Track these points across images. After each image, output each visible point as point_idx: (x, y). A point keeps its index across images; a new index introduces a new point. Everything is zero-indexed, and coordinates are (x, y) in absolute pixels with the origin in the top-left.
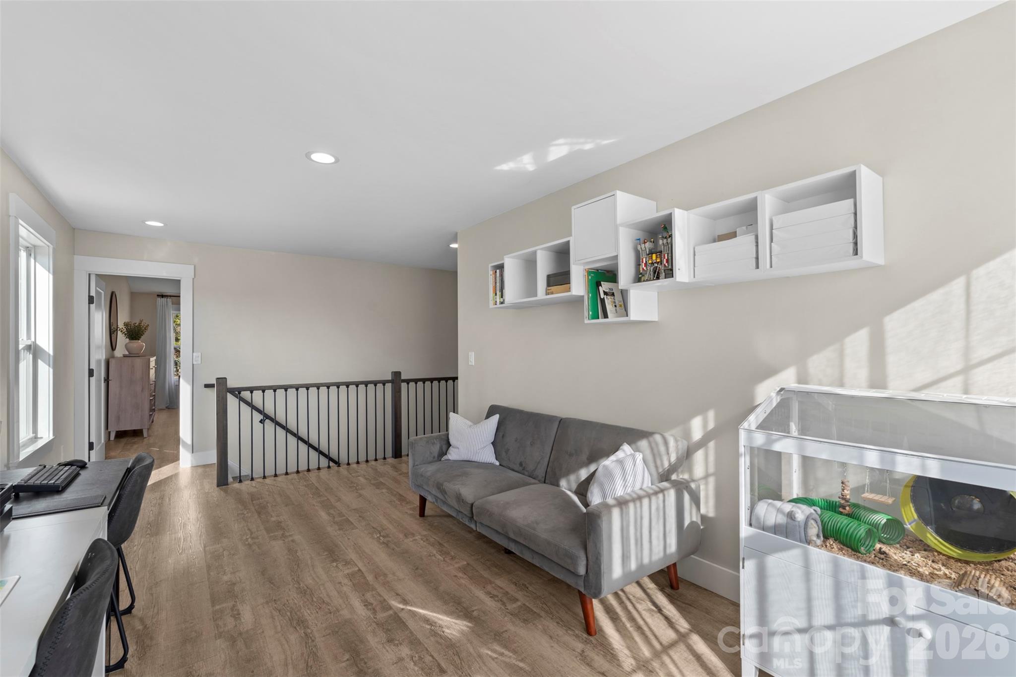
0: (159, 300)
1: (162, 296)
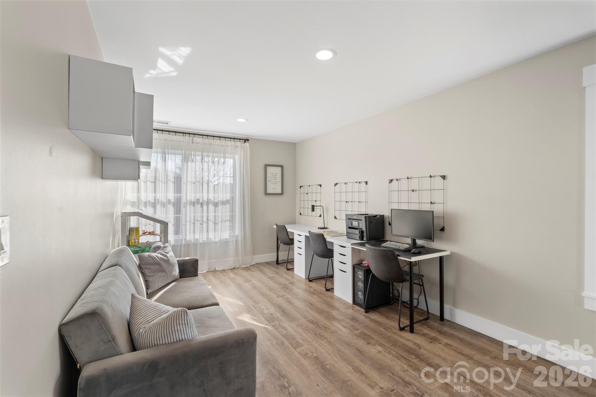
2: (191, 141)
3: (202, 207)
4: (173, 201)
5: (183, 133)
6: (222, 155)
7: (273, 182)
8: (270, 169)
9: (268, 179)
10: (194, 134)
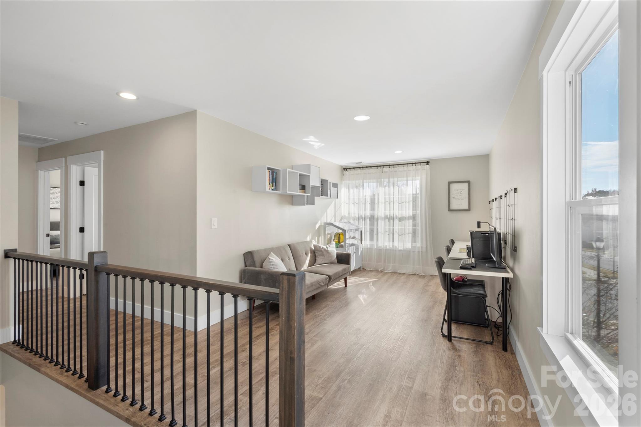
2: (381, 171)
3: (389, 221)
4: (369, 217)
5: (376, 166)
6: (405, 178)
7: (458, 198)
8: (454, 187)
9: (452, 196)
10: (384, 166)
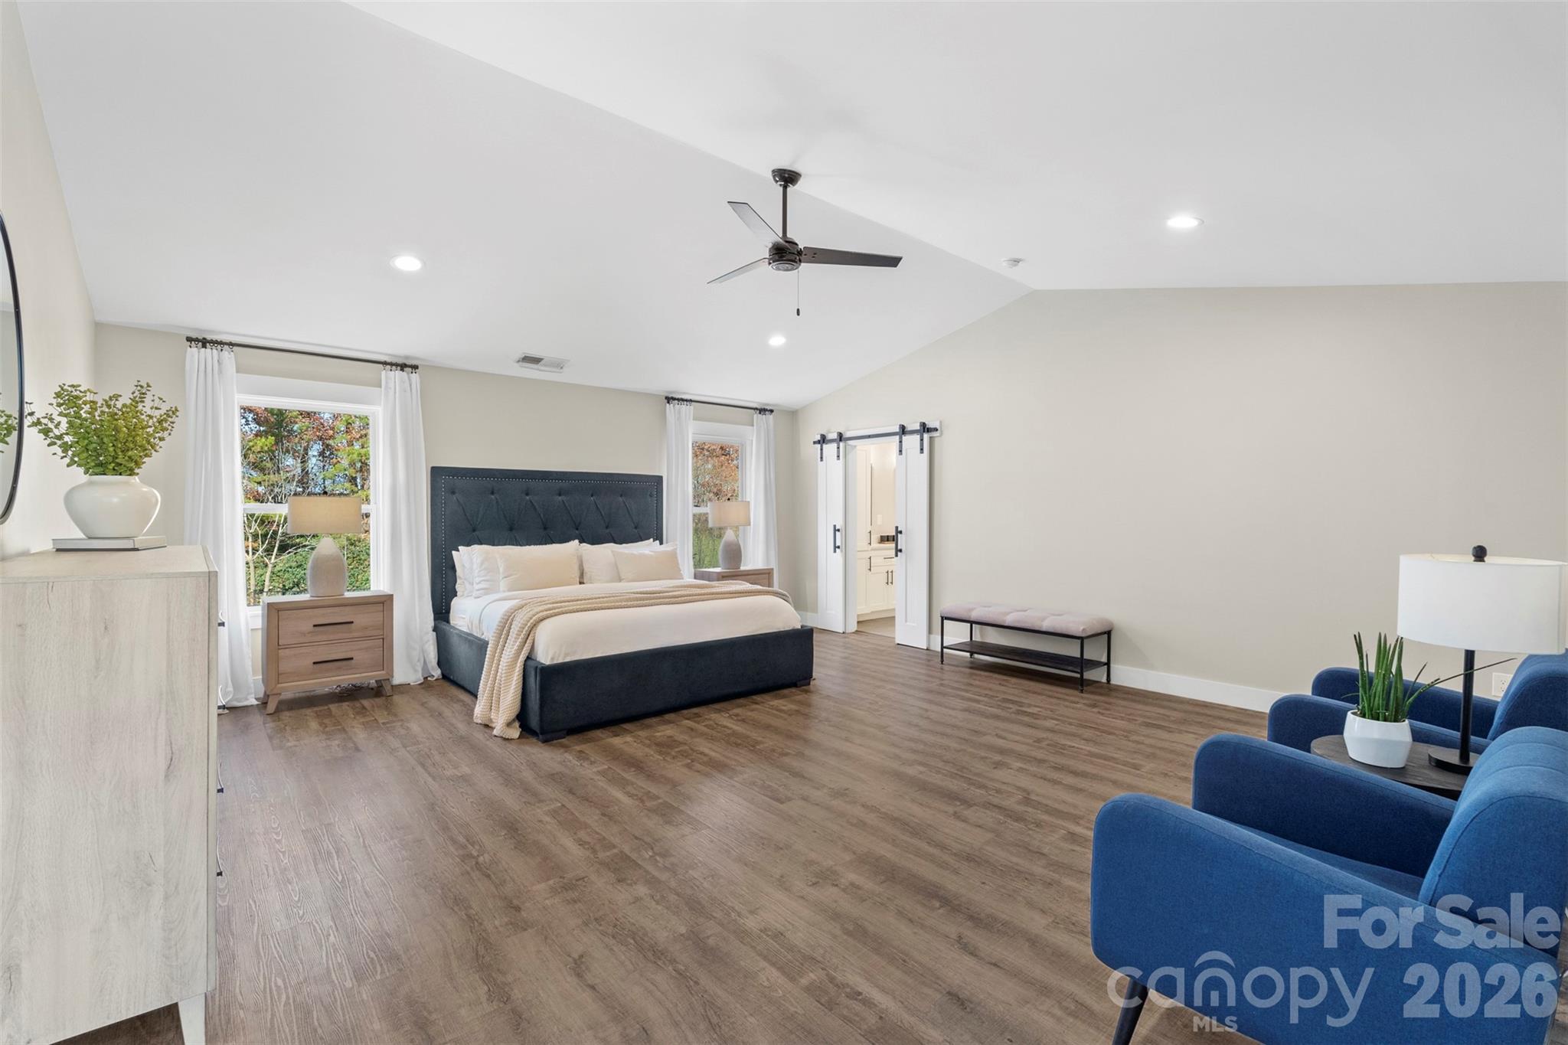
0: (194, 353)
1: (204, 343)
